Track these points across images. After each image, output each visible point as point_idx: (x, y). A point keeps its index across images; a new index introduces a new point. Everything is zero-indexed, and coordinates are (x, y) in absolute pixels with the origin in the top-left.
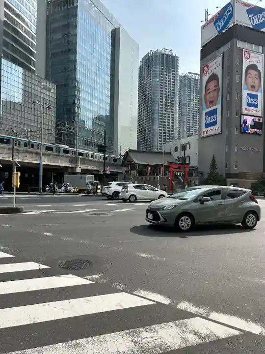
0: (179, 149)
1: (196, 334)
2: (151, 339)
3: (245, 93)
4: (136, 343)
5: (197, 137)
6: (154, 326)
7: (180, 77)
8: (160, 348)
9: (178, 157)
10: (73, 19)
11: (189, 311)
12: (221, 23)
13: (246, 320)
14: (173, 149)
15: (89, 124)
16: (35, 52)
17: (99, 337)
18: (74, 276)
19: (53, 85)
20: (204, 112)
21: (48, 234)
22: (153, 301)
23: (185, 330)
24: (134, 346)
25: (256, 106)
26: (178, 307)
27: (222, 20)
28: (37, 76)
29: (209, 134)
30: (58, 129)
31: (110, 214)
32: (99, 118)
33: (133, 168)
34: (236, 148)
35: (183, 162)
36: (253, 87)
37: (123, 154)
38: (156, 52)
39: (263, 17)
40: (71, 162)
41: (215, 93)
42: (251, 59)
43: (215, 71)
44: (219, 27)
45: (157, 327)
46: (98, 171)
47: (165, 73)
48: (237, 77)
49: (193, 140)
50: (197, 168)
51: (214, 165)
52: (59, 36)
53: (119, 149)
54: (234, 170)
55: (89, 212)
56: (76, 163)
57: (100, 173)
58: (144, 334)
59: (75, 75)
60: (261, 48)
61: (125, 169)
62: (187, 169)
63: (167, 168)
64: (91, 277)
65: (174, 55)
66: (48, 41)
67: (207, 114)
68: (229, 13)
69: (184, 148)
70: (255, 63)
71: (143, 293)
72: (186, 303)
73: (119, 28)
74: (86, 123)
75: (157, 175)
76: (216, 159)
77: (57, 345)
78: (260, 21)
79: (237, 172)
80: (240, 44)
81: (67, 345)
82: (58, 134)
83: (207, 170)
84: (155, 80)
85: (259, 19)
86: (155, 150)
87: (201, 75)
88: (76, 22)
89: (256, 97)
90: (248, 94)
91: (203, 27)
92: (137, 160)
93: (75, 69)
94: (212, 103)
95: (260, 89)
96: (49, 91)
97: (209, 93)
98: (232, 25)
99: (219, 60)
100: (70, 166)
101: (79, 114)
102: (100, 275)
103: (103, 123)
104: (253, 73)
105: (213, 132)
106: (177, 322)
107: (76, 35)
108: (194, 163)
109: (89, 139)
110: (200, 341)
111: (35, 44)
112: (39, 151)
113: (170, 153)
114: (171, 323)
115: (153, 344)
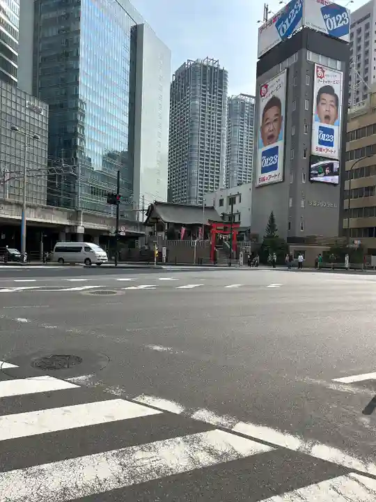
0: (225, 202)
1: (210, 451)
2: (147, 461)
3: (316, 125)
4: (125, 466)
5: (250, 186)
6: (154, 443)
7: (230, 100)
8: (158, 473)
9: (223, 214)
10: (73, 8)
11: (207, 421)
12: (286, 25)
13: (282, 432)
14: (218, 203)
15: (97, 164)
16: (17, 54)
17: (72, 460)
18: (52, 378)
19: (45, 105)
20: (260, 151)
21: (24, 320)
22: (160, 410)
23: (197, 447)
24: (121, 471)
25: (331, 144)
26: (194, 416)
27: (287, 21)
28: (19, 90)
29: (266, 182)
30: (50, 170)
31: (119, 293)
32: (111, 155)
33: (161, 228)
34: (303, 202)
35: (230, 221)
36: (327, 117)
37: (146, 207)
38: (195, 63)
39: (343, 19)
40: (70, 219)
41: (276, 124)
42: (326, 79)
43: (276, 94)
44: (283, 31)
45: (158, 444)
46: (108, 232)
47: (208, 93)
48: (307, 103)
49: (245, 191)
50: (249, 230)
51: (272, 226)
52: (53, 32)
53: (141, 200)
54: (299, 233)
55: (89, 289)
56: (77, 220)
57: (110, 234)
58: (139, 455)
59: (77, 90)
60: (339, 63)
61: (149, 229)
62: (236, 232)
63: (207, 229)
64: (75, 379)
65: (221, 68)
66: (35, 39)
67: (264, 153)
68: (297, 12)
69: (232, 201)
70: (331, 84)
71: (148, 400)
72: (205, 411)
73: (143, 24)
74: (92, 162)
75: (195, 238)
76: (275, 217)
77: (9, 472)
78: (340, 25)
79: (304, 235)
80: (311, 57)
81: (25, 472)
82: (50, 177)
83: (262, 232)
84: (193, 102)
85: (337, 22)
86: (193, 203)
87: (257, 98)
88: (79, 12)
89: (331, 132)
90: (321, 128)
91: (261, 29)
92: (166, 217)
93: (77, 83)
94: (271, 138)
95: (337, 121)
96: (39, 112)
97: (268, 123)
98: (301, 28)
99: (282, 77)
100: (68, 224)
101: (83, 148)
102: (90, 376)
103: (117, 163)
104: (328, 97)
105: (272, 180)
106: (188, 437)
107: (78, 32)
108: (245, 222)
109: (95, 185)
110: (215, 461)
111: (17, 42)
112: (21, 201)
113: (212, 208)
114: (179, 439)
115: (149, 466)
